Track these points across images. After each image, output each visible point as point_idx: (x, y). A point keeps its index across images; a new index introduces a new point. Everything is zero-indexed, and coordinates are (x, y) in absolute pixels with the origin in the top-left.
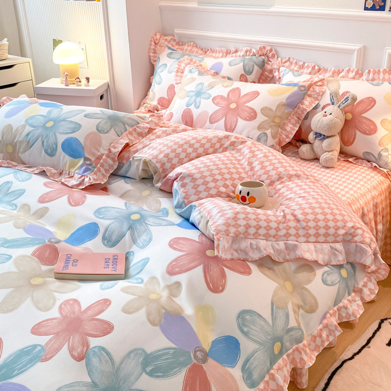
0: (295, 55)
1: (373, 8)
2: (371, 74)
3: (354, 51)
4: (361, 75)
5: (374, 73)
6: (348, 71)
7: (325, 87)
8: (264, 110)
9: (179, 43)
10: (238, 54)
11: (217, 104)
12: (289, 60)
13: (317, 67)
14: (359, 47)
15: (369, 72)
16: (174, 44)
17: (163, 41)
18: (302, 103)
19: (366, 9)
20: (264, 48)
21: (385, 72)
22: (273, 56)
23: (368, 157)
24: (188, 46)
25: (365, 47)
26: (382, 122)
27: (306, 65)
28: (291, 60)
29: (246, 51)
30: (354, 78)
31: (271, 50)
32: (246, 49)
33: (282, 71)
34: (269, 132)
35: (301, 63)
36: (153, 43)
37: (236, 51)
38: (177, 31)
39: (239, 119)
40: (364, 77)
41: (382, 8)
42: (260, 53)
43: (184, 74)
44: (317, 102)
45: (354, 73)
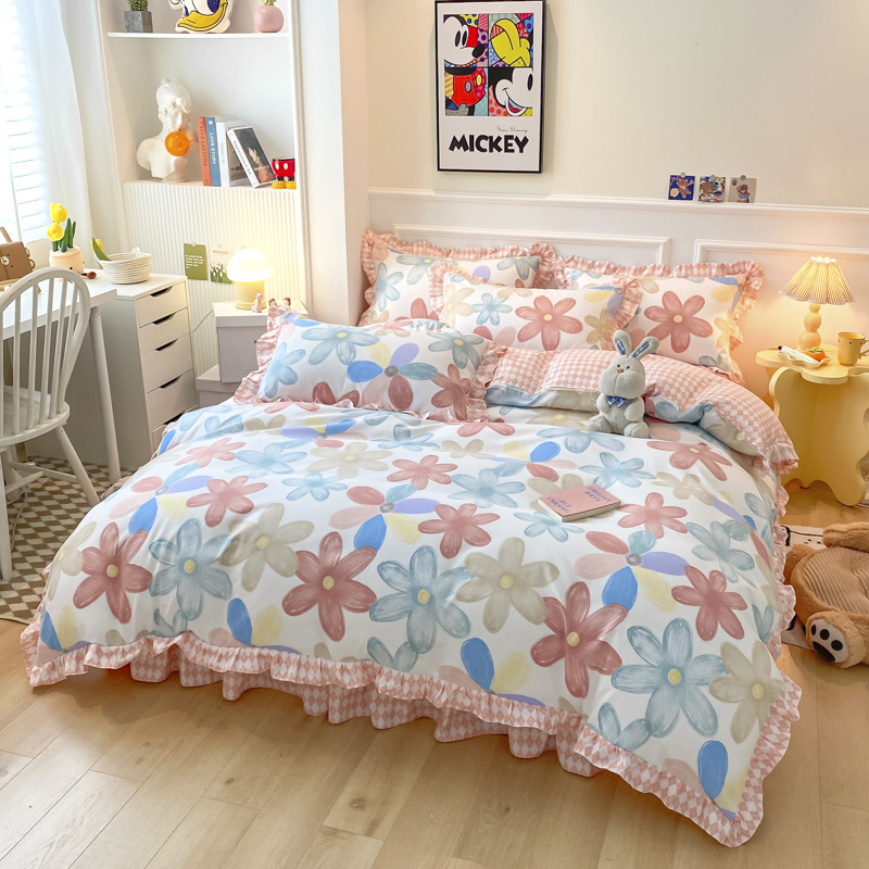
0: (579, 252)
1: (679, 197)
2: (683, 270)
3: (658, 245)
4: (669, 272)
5: (687, 268)
6: (654, 268)
7: (640, 288)
8: (589, 319)
9: (404, 244)
10: (500, 254)
11: (524, 317)
12: (572, 258)
13: (612, 266)
14: (663, 241)
15: (681, 268)
16: (395, 244)
17: (380, 241)
18: (622, 308)
19: (671, 198)
20: (537, 245)
21: (699, 266)
22: (550, 255)
23: (705, 362)
24: (418, 246)
25: (671, 241)
26: (716, 321)
27: (597, 263)
28: (575, 259)
29: (512, 251)
30: (662, 275)
31: (547, 248)
32: (511, 247)
33: (569, 273)
34: (598, 344)
35: (590, 262)
36: (366, 245)
37: (496, 251)
38: (398, 227)
39: (561, 332)
40: (675, 274)
41: (690, 198)
42: (533, 252)
43: (445, 284)
44: (637, 306)
45: (661, 270)
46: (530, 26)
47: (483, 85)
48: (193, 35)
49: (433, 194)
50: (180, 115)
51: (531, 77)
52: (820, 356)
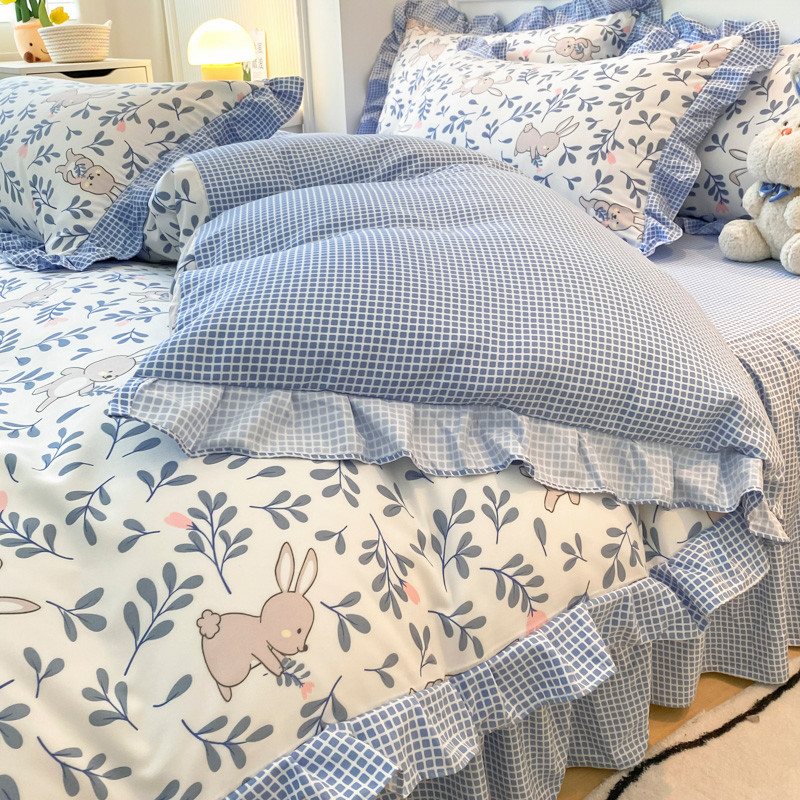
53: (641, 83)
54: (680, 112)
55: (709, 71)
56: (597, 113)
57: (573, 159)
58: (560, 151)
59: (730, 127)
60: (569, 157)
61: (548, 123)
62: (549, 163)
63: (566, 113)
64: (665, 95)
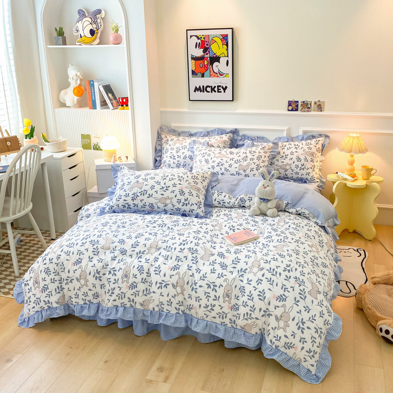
1: (292, 110)
3: (284, 130)
14: (286, 129)
19: (288, 110)
25: (289, 128)
38: (173, 124)
41: (297, 110)
46: (227, 40)
47: (207, 64)
48: (84, 46)
49: (188, 110)
50: (79, 80)
51: (228, 61)
52: (354, 176)
53: (260, 154)
54: (268, 159)
55: (270, 151)
56: (254, 161)
57: (253, 171)
58: (249, 169)
59: (275, 160)
60: (252, 170)
61: (245, 164)
62: (248, 172)
63: (247, 162)
64: (265, 156)
